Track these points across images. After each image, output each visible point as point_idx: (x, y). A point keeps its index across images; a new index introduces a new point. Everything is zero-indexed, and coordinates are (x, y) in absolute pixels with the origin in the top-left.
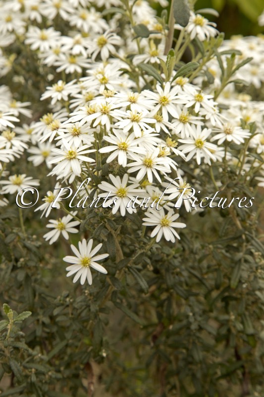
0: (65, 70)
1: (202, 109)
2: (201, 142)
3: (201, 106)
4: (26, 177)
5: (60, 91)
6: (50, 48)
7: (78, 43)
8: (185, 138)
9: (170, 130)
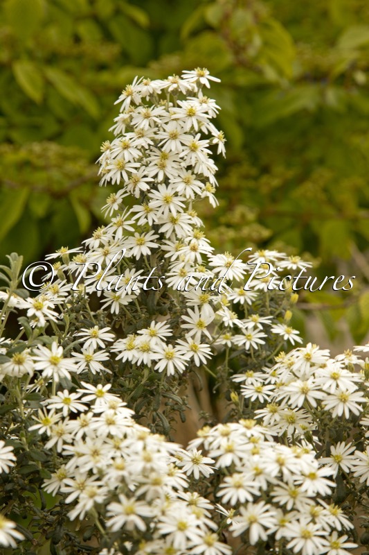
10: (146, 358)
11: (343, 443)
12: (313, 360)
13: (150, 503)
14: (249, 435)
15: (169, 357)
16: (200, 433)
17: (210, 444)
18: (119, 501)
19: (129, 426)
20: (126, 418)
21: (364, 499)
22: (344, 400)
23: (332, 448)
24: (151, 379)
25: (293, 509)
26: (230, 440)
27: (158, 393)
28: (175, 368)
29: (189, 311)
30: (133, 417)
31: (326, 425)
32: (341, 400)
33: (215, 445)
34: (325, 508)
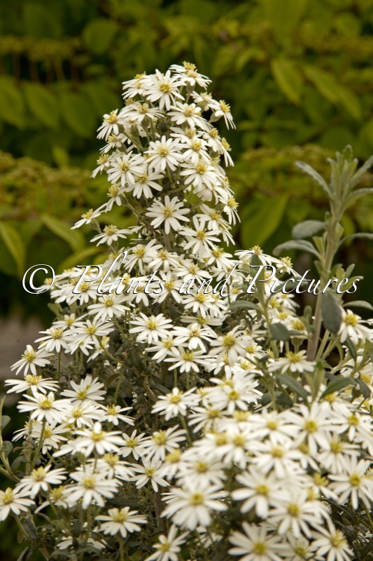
0: (178, 368)
1: (357, 434)
2: (357, 479)
3: (357, 431)
4: (130, 511)
5: (176, 402)
6: (160, 339)
7: (194, 334)
8: (337, 474)
9: (318, 464)
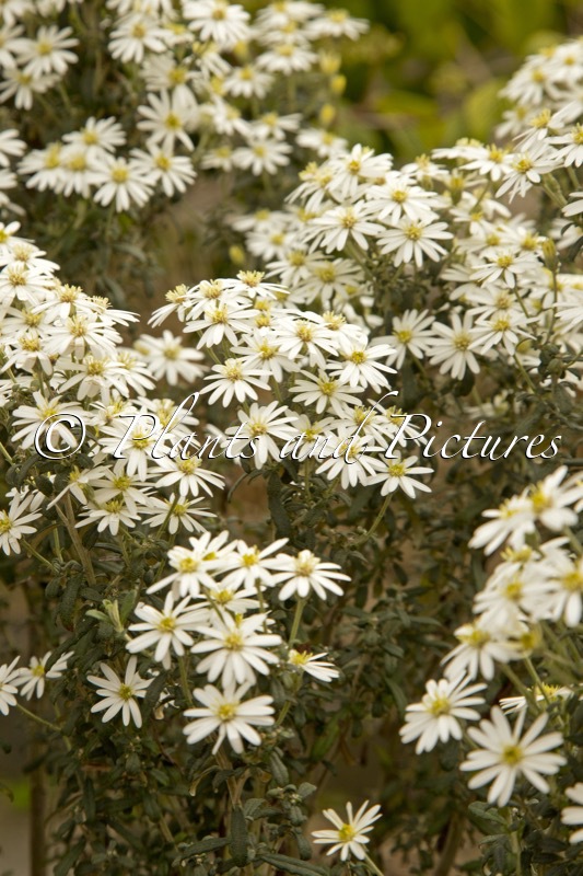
10: (80, 183)
11: (414, 312)
12: (363, 173)
13: (84, 405)
14: (252, 296)
15: (119, 180)
16: (170, 295)
17: (188, 311)
18: (33, 404)
19: (50, 289)
20: (43, 274)
21: (449, 406)
22: (414, 237)
23: (396, 321)
24: (91, 221)
25: (326, 414)
26: (221, 305)
27: (104, 243)
28: (130, 196)
29: (152, 98)
30: (56, 273)
31: (385, 283)
32: (409, 237)
33: (195, 313)
34: (380, 413)
